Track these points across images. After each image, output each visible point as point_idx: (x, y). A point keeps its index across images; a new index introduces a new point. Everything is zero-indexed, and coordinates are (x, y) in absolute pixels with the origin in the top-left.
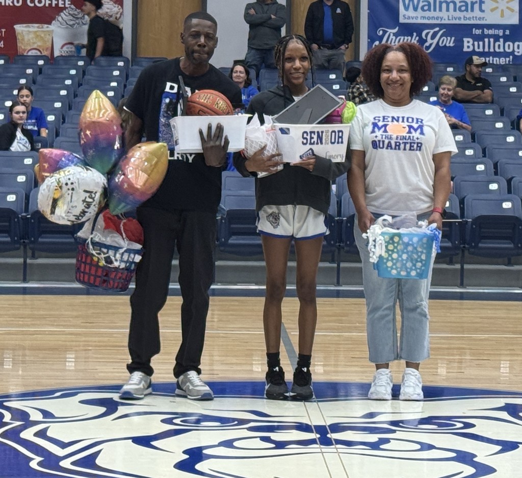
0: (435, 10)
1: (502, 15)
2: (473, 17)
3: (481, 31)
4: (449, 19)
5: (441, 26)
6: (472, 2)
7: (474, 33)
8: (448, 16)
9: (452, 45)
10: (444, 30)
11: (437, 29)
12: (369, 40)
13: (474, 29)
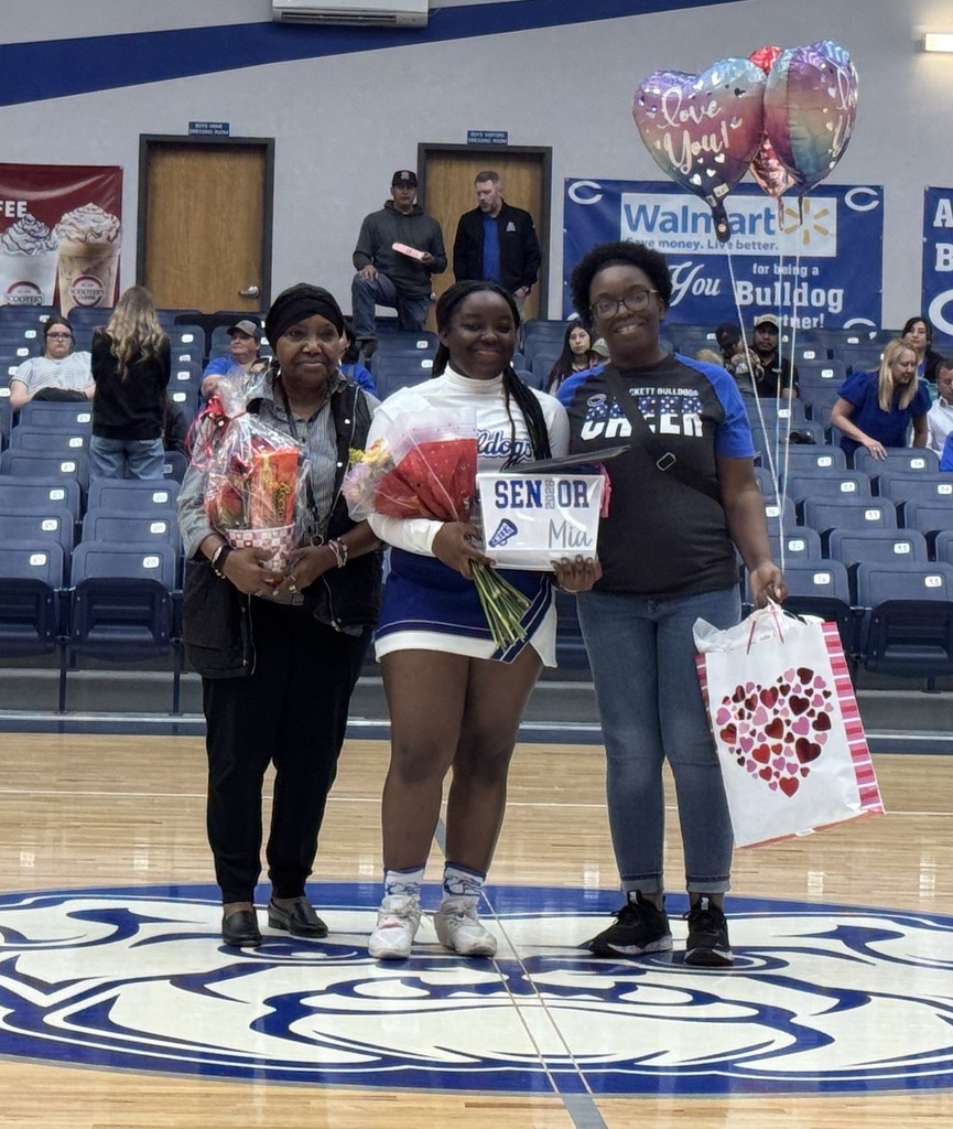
0: (685, 229)
1: (807, 240)
2: (754, 243)
3: (767, 268)
4: (709, 247)
5: (696, 259)
6: (751, 216)
7: (755, 272)
8: (709, 241)
9: (715, 292)
10: (703, 266)
11: (689, 264)
12: (566, 283)
13: (755, 266)
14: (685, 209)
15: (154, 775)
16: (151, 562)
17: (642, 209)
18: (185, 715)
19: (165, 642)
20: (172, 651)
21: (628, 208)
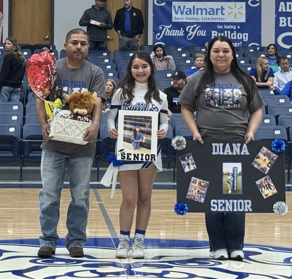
0: (194, 14)
1: (235, 17)
2: (217, 18)
3: (222, 26)
4: (202, 20)
5: (198, 24)
6: (217, 9)
7: (218, 28)
8: (202, 18)
9: (204, 35)
10: (200, 26)
11: (195, 25)
12: (154, 32)
13: (218, 26)
14: (194, 7)
15: (12, 202)
16: (12, 130)
17: (179, 7)
18: (24, 181)
19: (17, 157)
20: (20, 160)
21: (174, 7)
